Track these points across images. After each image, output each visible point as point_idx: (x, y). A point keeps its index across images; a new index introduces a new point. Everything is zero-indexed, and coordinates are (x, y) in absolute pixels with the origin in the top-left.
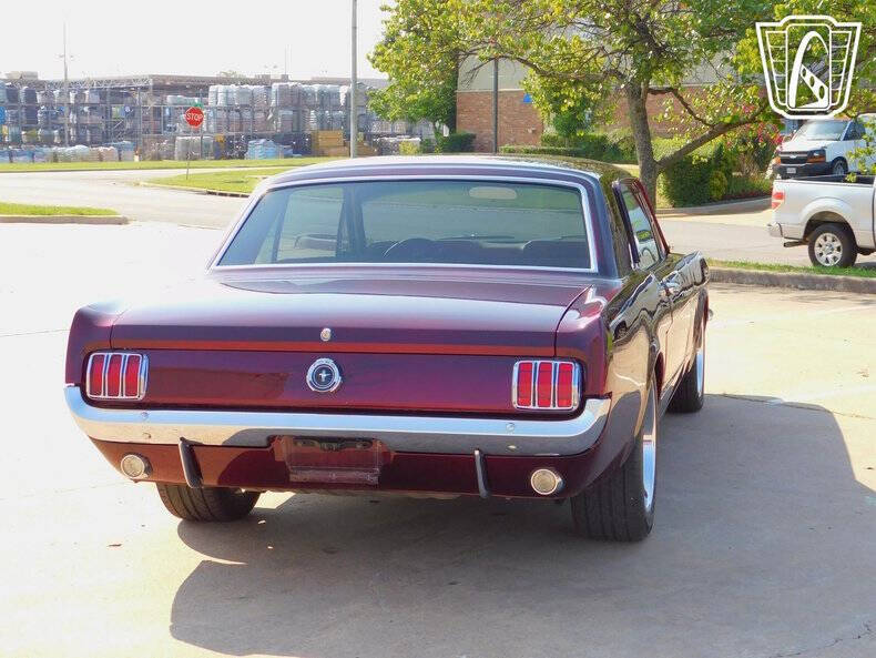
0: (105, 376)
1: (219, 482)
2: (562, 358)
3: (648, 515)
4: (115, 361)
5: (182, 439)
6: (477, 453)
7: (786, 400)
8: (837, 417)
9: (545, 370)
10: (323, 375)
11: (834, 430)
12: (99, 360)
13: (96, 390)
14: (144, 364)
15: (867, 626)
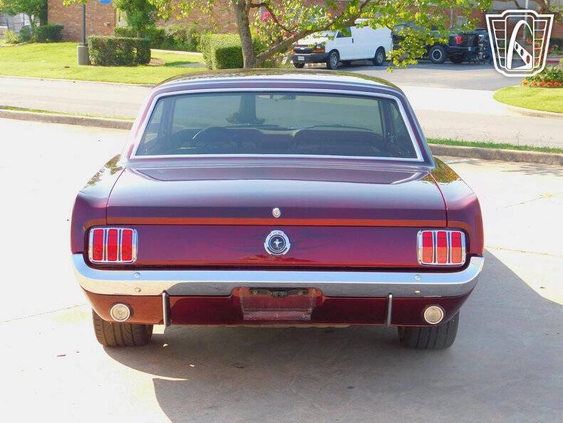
2: (452, 228)
4: (113, 234)
5: (166, 291)
9: (442, 236)
12: (98, 233)
13: (98, 257)
14: (135, 236)
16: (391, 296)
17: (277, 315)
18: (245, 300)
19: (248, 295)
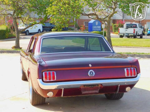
0: (48, 76)
5: (63, 88)
14: (55, 73)
16: (119, 85)
17: (90, 92)
18: (83, 89)
19: (83, 87)
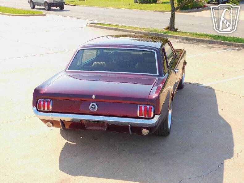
0: (42, 105)
1: (69, 128)
2: (149, 105)
3: (169, 130)
4: (44, 101)
5: (60, 120)
6: (129, 126)
7: (204, 85)
8: (215, 91)
9: (145, 108)
10: (93, 107)
11: (214, 96)
12: (40, 101)
13: (40, 108)
14: (51, 102)
15: (218, 166)
18: (85, 123)
